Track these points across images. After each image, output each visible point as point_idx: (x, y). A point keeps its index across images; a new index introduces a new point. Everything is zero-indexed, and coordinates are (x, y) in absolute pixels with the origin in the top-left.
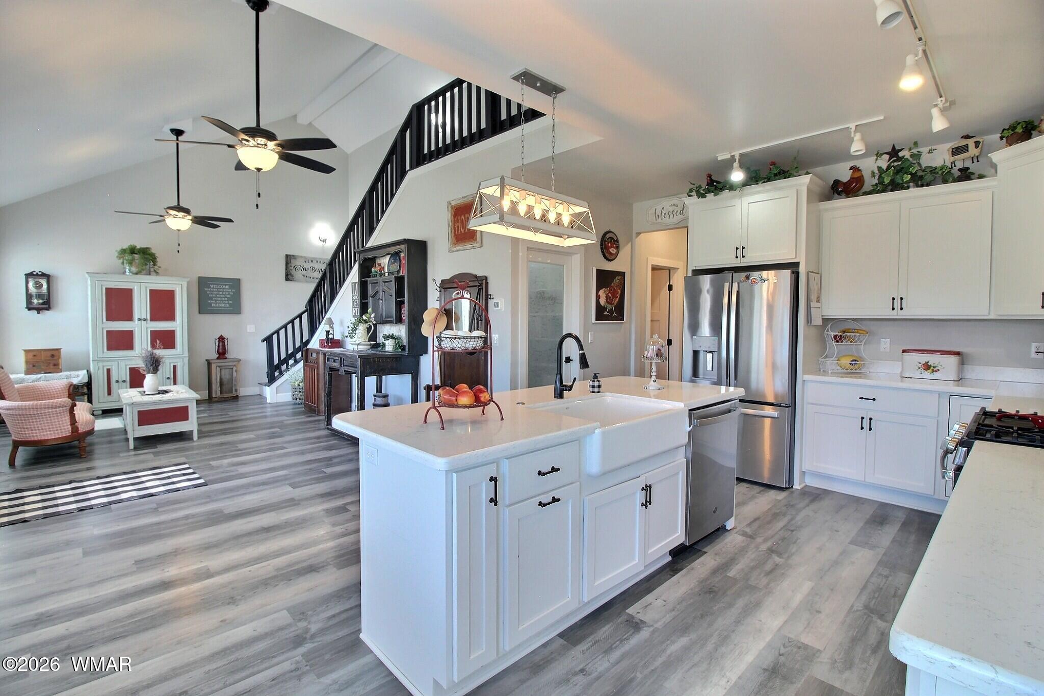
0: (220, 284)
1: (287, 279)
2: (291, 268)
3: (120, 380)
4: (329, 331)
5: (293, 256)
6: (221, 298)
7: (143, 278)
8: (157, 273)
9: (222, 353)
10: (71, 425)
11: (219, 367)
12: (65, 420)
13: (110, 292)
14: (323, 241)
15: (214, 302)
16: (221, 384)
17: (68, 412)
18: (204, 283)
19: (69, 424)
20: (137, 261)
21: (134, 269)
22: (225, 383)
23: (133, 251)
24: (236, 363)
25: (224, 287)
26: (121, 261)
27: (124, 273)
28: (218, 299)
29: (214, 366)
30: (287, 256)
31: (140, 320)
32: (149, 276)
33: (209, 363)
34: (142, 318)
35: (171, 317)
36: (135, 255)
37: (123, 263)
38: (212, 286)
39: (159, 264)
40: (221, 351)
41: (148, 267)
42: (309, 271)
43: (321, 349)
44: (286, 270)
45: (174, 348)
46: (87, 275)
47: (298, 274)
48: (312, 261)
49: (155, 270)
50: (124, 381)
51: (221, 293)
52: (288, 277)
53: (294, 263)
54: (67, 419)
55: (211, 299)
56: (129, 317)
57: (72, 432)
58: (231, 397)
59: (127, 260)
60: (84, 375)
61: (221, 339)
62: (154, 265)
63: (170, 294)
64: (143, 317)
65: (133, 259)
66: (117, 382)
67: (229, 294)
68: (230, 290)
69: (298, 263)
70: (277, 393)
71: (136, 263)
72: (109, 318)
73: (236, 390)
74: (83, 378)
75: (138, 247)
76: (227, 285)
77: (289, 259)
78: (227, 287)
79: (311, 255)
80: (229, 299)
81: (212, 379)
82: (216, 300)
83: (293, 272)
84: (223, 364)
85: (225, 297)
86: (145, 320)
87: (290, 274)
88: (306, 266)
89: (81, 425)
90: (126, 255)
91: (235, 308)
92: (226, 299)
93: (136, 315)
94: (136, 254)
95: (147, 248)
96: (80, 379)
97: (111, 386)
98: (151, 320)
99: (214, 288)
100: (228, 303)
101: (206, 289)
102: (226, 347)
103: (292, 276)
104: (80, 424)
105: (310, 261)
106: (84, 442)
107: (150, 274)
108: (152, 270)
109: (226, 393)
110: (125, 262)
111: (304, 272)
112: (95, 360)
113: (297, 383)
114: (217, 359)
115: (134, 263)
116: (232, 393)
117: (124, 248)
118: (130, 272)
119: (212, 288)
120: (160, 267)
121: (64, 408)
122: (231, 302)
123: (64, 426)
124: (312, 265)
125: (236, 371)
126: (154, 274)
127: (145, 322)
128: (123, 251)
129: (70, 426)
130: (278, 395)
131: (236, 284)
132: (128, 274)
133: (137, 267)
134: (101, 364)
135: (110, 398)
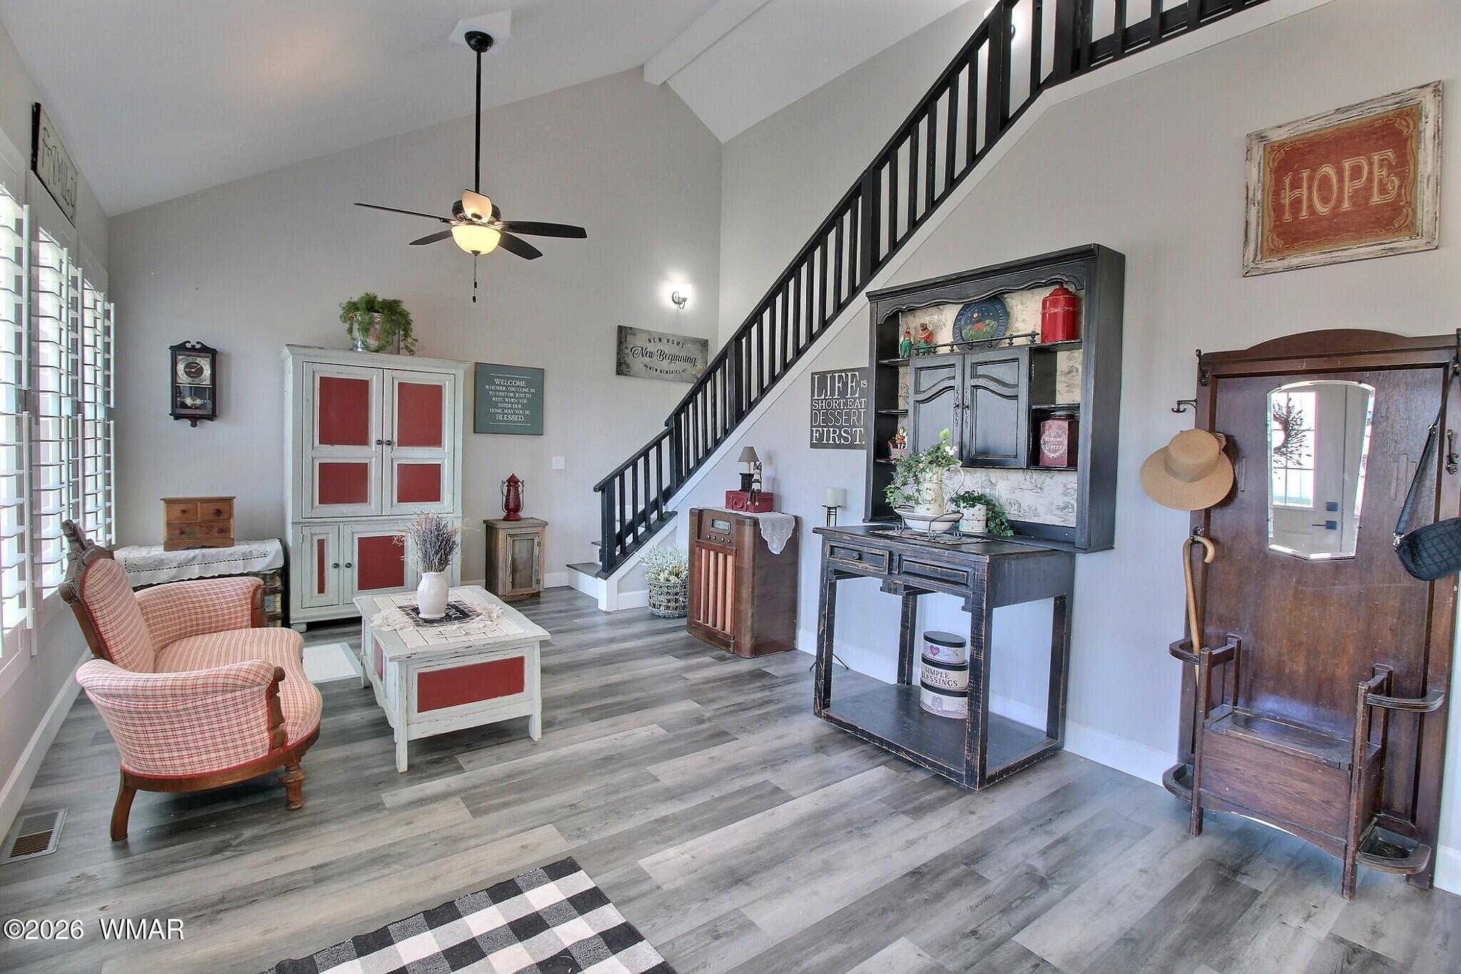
0: (510, 378)
1: (620, 372)
2: (627, 352)
3: (341, 563)
4: (751, 476)
5: (630, 328)
6: (512, 404)
7: (385, 359)
8: (411, 352)
9: (513, 510)
10: (269, 729)
11: (511, 536)
12: (256, 718)
13: (329, 386)
14: (679, 303)
15: (500, 411)
16: (514, 570)
17: (264, 697)
18: (483, 375)
19: (264, 727)
20: (378, 326)
21: (373, 343)
22: (520, 567)
23: (371, 305)
24: (540, 529)
25: (518, 383)
26: (347, 326)
27: (353, 348)
28: (506, 405)
29: (501, 535)
30: (621, 328)
31: (379, 442)
32: (398, 356)
33: (490, 529)
34: (385, 439)
35: (434, 439)
36: (375, 314)
37: (350, 331)
38: (497, 381)
39: (414, 334)
40: (512, 505)
41: (396, 338)
42: (655, 358)
43: (730, 511)
44: (618, 354)
45: (439, 500)
46: (286, 351)
47: (637, 363)
48: (660, 340)
49: (406, 346)
50: (349, 565)
51: (512, 394)
52: (622, 368)
53: (632, 341)
54: (260, 714)
55: (496, 405)
56: (360, 437)
57: (272, 747)
58: (527, 595)
59: (359, 324)
60: (277, 552)
61: (513, 482)
62: (406, 335)
63: (433, 395)
64: (387, 437)
65: (371, 323)
66: (337, 566)
67: (525, 398)
68: (527, 390)
69: (638, 342)
70: (618, 593)
71: (375, 329)
72: (325, 439)
73: (538, 582)
74: (275, 557)
75: (380, 299)
76: (523, 379)
77: (623, 333)
78: (522, 384)
79: (658, 328)
80: (525, 407)
81: (497, 558)
82: (503, 409)
83: (630, 359)
84: (518, 531)
85: (519, 403)
86: (389, 443)
87: (625, 363)
88: (651, 347)
89: (294, 724)
90: (358, 313)
91: (534, 425)
92: (520, 406)
93: (374, 435)
94: (378, 312)
95: (395, 302)
96: (268, 559)
97: (326, 574)
98: (402, 443)
99: (500, 385)
100: (524, 415)
101: (487, 387)
102: (521, 495)
103: (628, 367)
104: (291, 721)
105: (657, 340)
106: (299, 768)
107: (399, 354)
108: (402, 345)
109: (521, 586)
110: (356, 326)
111: (647, 360)
112: (296, 523)
113: (662, 577)
114: (504, 520)
115: (372, 330)
116: (530, 585)
117: (355, 299)
118: (366, 347)
119: (497, 385)
120: (416, 340)
121: (256, 689)
122: (527, 412)
123: (252, 736)
124: (660, 346)
125: (539, 544)
126: (406, 352)
127: (390, 447)
128: (353, 307)
129: (266, 734)
130: (620, 595)
131: (536, 378)
132: (360, 350)
133: (378, 338)
134: (307, 531)
135: (323, 599)
